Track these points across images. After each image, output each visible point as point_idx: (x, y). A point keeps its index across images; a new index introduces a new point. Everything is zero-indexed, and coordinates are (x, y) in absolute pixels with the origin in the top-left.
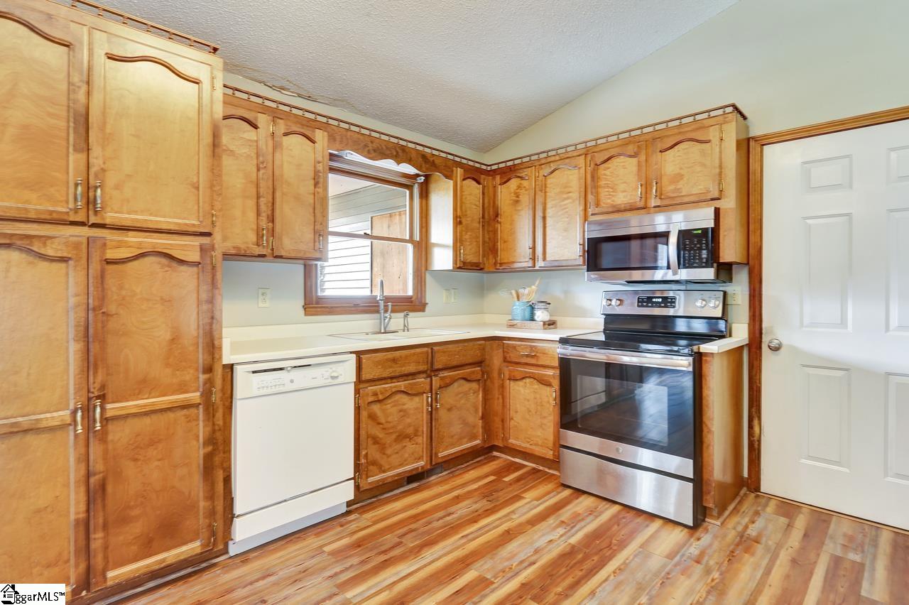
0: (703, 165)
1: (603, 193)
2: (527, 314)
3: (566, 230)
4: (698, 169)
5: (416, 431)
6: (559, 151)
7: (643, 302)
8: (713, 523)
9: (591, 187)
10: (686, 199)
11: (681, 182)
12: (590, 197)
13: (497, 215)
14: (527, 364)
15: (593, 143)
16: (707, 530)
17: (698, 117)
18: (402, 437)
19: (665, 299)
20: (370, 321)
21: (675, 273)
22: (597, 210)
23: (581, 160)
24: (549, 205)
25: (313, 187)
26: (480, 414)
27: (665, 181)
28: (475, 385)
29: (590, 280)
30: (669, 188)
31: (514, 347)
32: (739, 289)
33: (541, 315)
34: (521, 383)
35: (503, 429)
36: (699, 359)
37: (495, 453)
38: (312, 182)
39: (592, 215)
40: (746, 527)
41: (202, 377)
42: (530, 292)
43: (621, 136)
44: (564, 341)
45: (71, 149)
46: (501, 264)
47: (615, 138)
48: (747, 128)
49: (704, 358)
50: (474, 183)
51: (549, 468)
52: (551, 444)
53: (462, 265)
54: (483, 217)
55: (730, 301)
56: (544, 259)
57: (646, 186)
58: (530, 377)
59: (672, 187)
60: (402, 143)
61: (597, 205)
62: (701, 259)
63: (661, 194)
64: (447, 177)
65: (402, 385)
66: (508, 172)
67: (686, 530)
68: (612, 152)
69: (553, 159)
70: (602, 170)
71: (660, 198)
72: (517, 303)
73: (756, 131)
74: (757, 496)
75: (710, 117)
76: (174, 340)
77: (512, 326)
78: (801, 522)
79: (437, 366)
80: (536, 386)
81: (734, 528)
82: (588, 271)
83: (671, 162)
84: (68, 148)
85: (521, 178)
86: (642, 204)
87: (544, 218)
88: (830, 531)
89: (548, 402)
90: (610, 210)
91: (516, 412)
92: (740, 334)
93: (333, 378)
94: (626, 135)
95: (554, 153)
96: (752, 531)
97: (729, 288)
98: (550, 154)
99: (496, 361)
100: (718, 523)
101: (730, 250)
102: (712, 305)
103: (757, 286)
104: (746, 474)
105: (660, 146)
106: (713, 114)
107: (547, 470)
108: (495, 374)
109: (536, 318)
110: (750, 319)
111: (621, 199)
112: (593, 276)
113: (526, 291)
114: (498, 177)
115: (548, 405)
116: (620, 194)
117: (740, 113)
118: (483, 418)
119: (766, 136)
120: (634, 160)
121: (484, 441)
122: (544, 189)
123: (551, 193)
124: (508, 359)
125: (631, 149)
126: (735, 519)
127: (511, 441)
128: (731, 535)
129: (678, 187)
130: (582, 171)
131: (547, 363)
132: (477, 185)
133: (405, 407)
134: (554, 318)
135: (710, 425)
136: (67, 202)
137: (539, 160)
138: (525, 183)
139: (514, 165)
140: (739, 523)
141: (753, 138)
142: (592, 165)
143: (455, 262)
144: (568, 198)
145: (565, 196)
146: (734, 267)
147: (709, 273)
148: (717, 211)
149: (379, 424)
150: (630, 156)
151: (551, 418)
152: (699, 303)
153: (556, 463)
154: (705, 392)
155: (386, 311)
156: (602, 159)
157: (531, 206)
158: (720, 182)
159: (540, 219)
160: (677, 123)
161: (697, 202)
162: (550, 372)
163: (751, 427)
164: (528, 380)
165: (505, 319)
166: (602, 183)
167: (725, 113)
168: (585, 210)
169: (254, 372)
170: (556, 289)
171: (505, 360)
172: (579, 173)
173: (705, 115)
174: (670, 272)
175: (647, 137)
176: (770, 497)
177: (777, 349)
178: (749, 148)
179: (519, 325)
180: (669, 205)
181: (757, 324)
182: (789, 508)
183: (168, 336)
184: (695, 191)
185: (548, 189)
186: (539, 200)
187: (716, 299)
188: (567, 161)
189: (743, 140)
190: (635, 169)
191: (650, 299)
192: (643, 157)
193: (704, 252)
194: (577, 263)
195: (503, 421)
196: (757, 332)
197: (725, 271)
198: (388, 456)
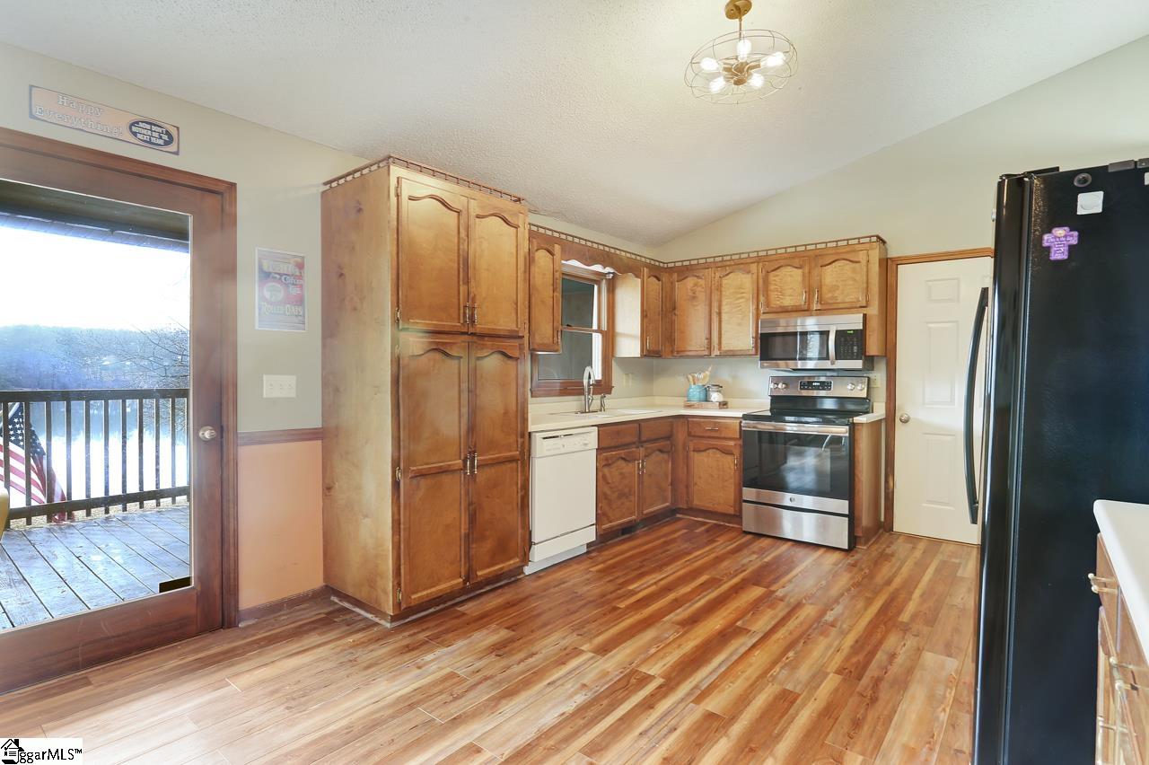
0: (855, 280)
1: (773, 295)
2: (702, 396)
3: (739, 325)
4: (851, 282)
5: (630, 491)
6: (734, 257)
7: (805, 385)
8: (861, 547)
9: (762, 290)
10: (841, 306)
11: (837, 292)
12: (762, 299)
13: (674, 309)
14: (710, 437)
15: (764, 253)
16: (857, 552)
17: (850, 242)
18: (622, 495)
19: (822, 383)
20: (575, 403)
21: (833, 363)
22: (767, 310)
23: (754, 267)
24: (724, 303)
25: (551, 292)
26: (670, 480)
27: (825, 289)
28: (665, 456)
29: (762, 367)
30: (827, 296)
31: (699, 423)
32: (879, 377)
33: (716, 397)
34: (704, 454)
35: (688, 493)
36: (853, 427)
37: (678, 516)
38: (551, 288)
39: (764, 313)
40: (885, 550)
41: (520, 440)
42: (704, 377)
43: (789, 250)
44: (746, 417)
45: (461, 283)
46: (678, 352)
47: (783, 251)
48: (886, 250)
49: (856, 427)
50: (655, 279)
51: (729, 523)
52: (732, 502)
53: (649, 353)
54: (662, 310)
55: (872, 385)
56: (720, 348)
57: (810, 293)
58: (713, 448)
59: (830, 295)
60: (607, 249)
61: (768, 306)
62: (853, 353)
63: (821, 301)
64: (637, 276)
65: (622, 453)
66: (684, 271)
67: (843, 553)
68: (782, 262)
69: (728, 263)
70: (772, 276)
71: (821, 304)
72: (693, 386)
73: (893, 253)
74: (891, 534)
75: (859, 243)
76: (506, 413)
77: (690, 406)
78: (922, 546)
79: (643, 439)
80: (719, 455)
81: (876, 550)
82: (761, 360)
83: (830, 275)
84: (459, 282)
85: (698, 277)
86: (806, 308)
87: (719, 314)
88: (941, 550)
89: (730, 468)
90: (780, 310)
91: (700, 478)
92: (879, 411)
93: (586, 444)
94: (793, 249)
95: (728, 258)
96: (888, 551)
97: (872, 375)
98: (725, 258)
99: (681, 436)
100: (865, 548)
101: (873, 347)
102: (859, 388)
103: (892, 374)
104: (882, 519)
105: (821, 262)
106: (862, 241)
107: (727, 524)
108: (680, 447)
109: (712, 399)
110: (887, 399)
111: (788, 302)
112: (765, 365)
113: (702, 376)
114: (675, 275)
115: (729, 471)
116: (788, 297)
117: (882, 240)
118: (671, 484)
119: (899, 258)
120: (799, 272)
121: (672, 504)
122: (719, 288)
123: (726, 292)
124: (693, 434)
125: (797, 262)
126: (876, 546)
127: (695, 502)
128: (874, 554)
129: (836, 295)
130: (755, 276)
131: (730, 435)
132: (657, 281)
133: (624, 471)
134: (726, 400)
135: (859, 475)
136: (459, 319)
137: (714, 262)
138: (701, 282)
139: (691, 265)
140: (879, 548)
141: (890, 259)
142: (764, 272)
143: (642, 351)
144: (742, 298)
145: (739, 296)
146: (875, 358)
147: (858, 364)
148: (865, 316)
149: (608, 483)
150: (796, 268)
151: (732, 481)
152: (849, 387)
153: (738, 517)
154: (857, 452)
155: (589, 394)
156: (773, 268)
157: (707, 303)
158: (867, 295)
159: (715, 315)
160: (834, 244)
161: (850, 309)
162: (732, 443)
163: (887, 482)
164: (711, 451)
165: (682, 401)
166: (772, 287)
167: (870, 242)
168: (757, 309)
169: (544, 438)
170: (725, 374)
171: (689, 434)
172: (752, 277)
173: (856, 241)
174: (829, 362)
175: (809, 253)
176: (900, 534)
177: (905, 422)
178: (889, 267)
179: (696, 406)
180: (827, 309)
181: (892, 401)
182: (913, 539)
183: (502, 411)
184: (847, 300)
185: (723, 289)
186: (715, 297)
187: (862, 383)
188: (742, 266)
189: (883, 259)
190: (800, 279)
191: (810, 383)
192: (807, 270)
193: (855, 348)
194: (751, 353)
195: (687, 487)
196: (892, 409)
197: (870, 362)
198: (614, 510)
